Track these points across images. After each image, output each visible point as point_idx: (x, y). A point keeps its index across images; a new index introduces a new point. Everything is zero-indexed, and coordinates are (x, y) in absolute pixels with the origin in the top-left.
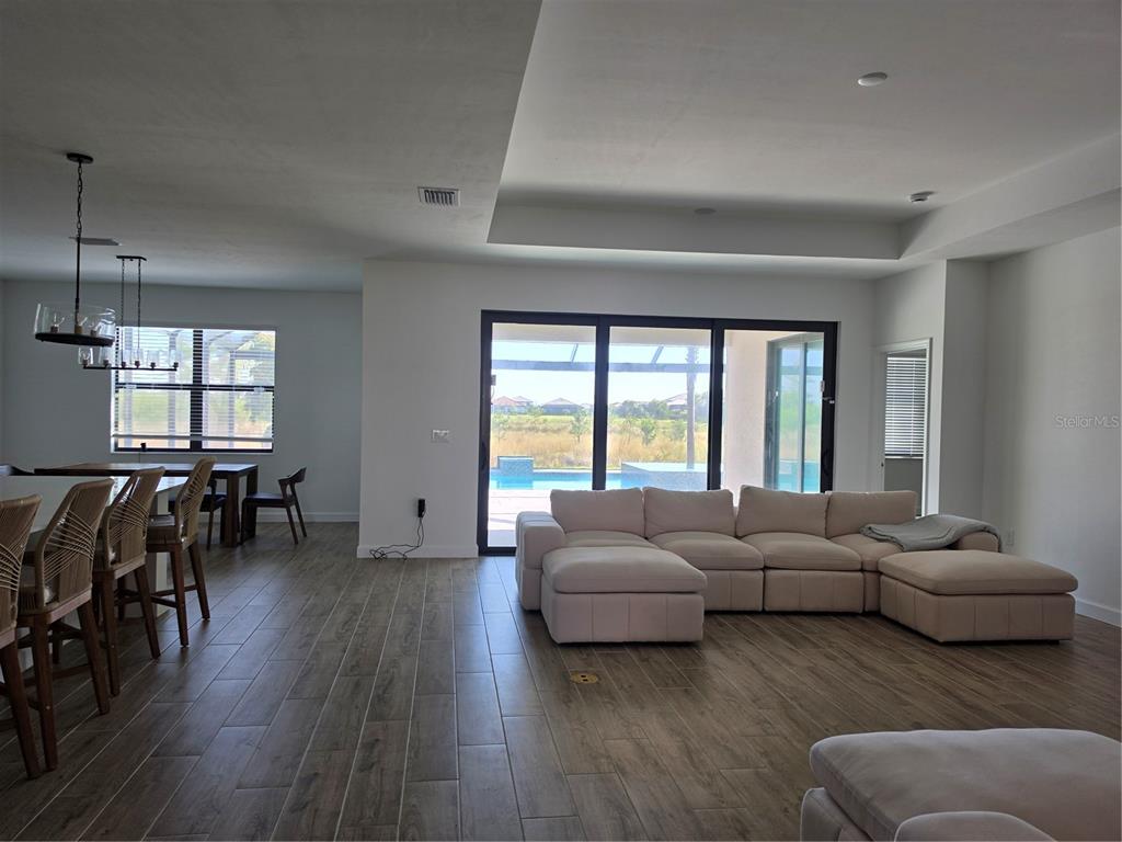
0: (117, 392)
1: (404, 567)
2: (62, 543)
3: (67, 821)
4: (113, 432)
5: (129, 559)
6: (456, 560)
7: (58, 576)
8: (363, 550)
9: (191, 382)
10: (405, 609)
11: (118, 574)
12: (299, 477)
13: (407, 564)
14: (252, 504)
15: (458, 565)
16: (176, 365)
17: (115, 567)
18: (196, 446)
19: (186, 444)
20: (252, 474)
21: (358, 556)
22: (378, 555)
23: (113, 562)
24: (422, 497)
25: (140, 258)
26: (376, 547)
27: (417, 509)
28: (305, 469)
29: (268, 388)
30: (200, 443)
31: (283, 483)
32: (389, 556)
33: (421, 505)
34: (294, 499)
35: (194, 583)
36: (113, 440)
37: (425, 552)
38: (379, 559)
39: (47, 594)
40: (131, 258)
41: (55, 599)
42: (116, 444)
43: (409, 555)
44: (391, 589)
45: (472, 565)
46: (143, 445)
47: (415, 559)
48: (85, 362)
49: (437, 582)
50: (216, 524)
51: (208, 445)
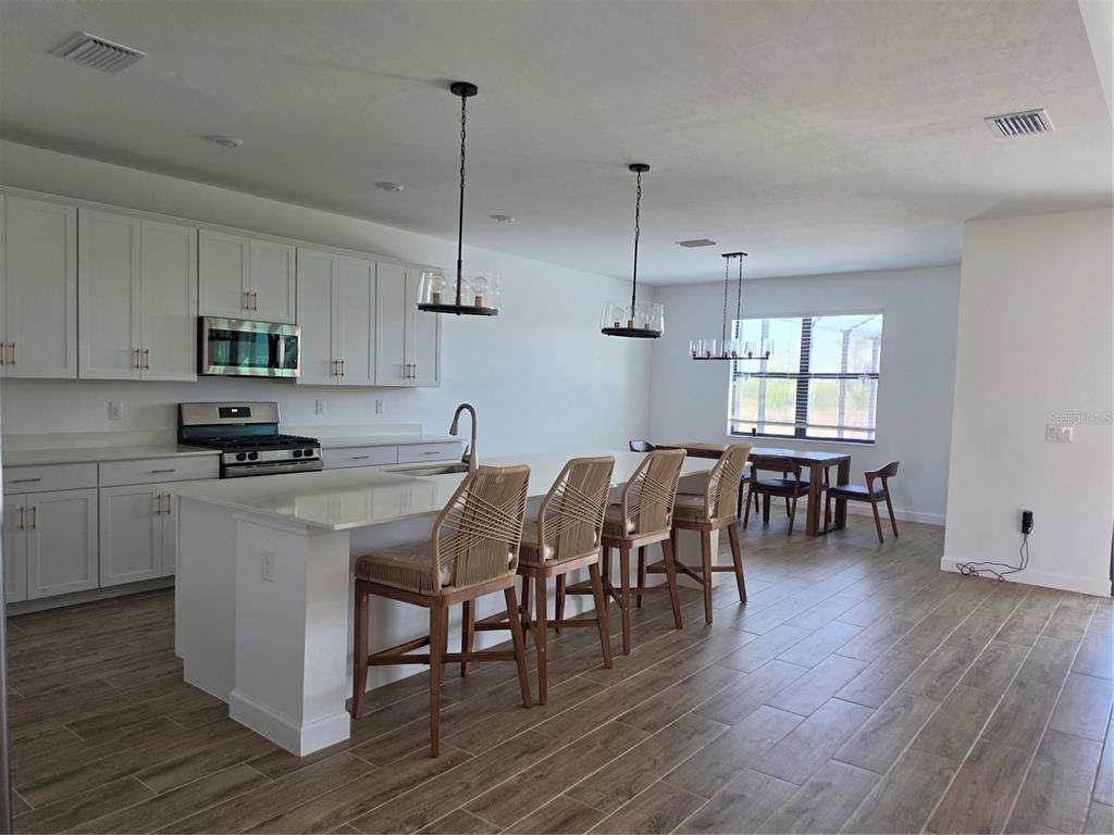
0: (735, 380)
1: (994, 591)
2: (562, 510)
3: (524, 753)
4: (730, 417)
5: (649, 531)
6: (1072, 594)
7: (559, 537)
8: (948, 562)
9: (798, 371)
10: (963, 640)
11: (637, 543)
12: (887, 472)
13: (1002, 588)
14: (843, 497)
15: (1073, 603)
16: (768, 354)
17: (632, 537)
18: (800, 433)
19: (791, 431)
20: (844, 465)
21: (942, 568)
22: (966, 571)
23: (631, 533)
24: (1029, 509)
25: (741, 254)
26: (965, 561)
27: (1021, 524)
28: (897, 463)
29: (873, 376)
30: (805, 430)
31: (870, 477)
32: (982, 574)
33: (1027, 521)
34: (884, 495)
35: (733, 565)
36: (729, 424)
37: (1029, 577)
38: (968, 576)
39: (548, 552)
40: (734, 255)
41: (556, 557)
42: (732, 429)
43: (1007, 578)
44: (960, 613)
45: (1094, 606)
46: (754, 430)
47: (1014, 584)
48: (694, 353)
49: (1026, 618)
50: (802, 510)
51: (810, 433)
